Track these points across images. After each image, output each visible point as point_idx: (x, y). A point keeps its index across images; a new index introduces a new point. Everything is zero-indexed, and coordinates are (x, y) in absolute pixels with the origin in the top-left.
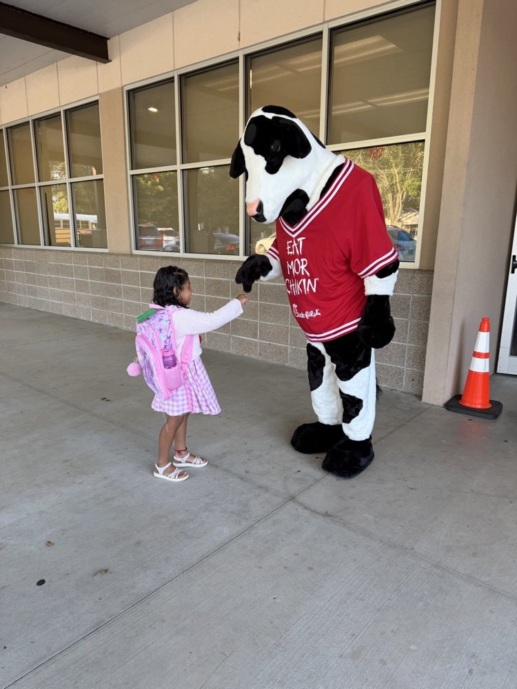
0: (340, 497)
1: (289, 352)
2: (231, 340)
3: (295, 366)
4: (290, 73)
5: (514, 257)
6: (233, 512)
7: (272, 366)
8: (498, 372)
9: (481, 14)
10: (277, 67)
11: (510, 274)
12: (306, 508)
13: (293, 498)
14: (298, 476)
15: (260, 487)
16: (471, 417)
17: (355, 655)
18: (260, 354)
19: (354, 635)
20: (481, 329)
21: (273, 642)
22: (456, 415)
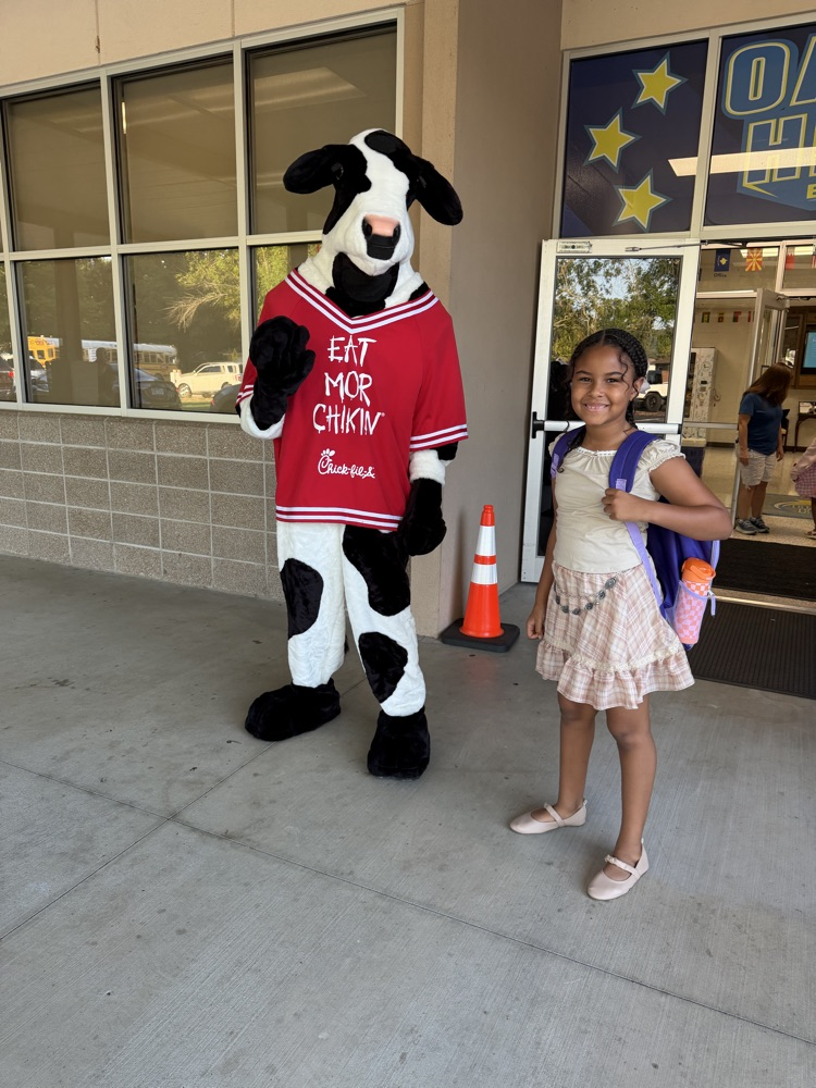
0: (254, 803)
1: (213, 566)
2: (114, 550)
3: (224, 589)
4: (197, 112)
5: (535, 414)
6: (63, 854)
7: (185, 591)
8: (523, 580)
9: (455, 54)
10: (171, 101)
11: (531, 440)
12: (194, 829)
13: (174, 817)
14: (191, 777)
15: (121, 804)
16: (474, 652)
17: (228, 1067)
18: (165, 572)
19: (231, 1033)
20: (484, 523)
21: (91, 1073)
22: (454, 649)
